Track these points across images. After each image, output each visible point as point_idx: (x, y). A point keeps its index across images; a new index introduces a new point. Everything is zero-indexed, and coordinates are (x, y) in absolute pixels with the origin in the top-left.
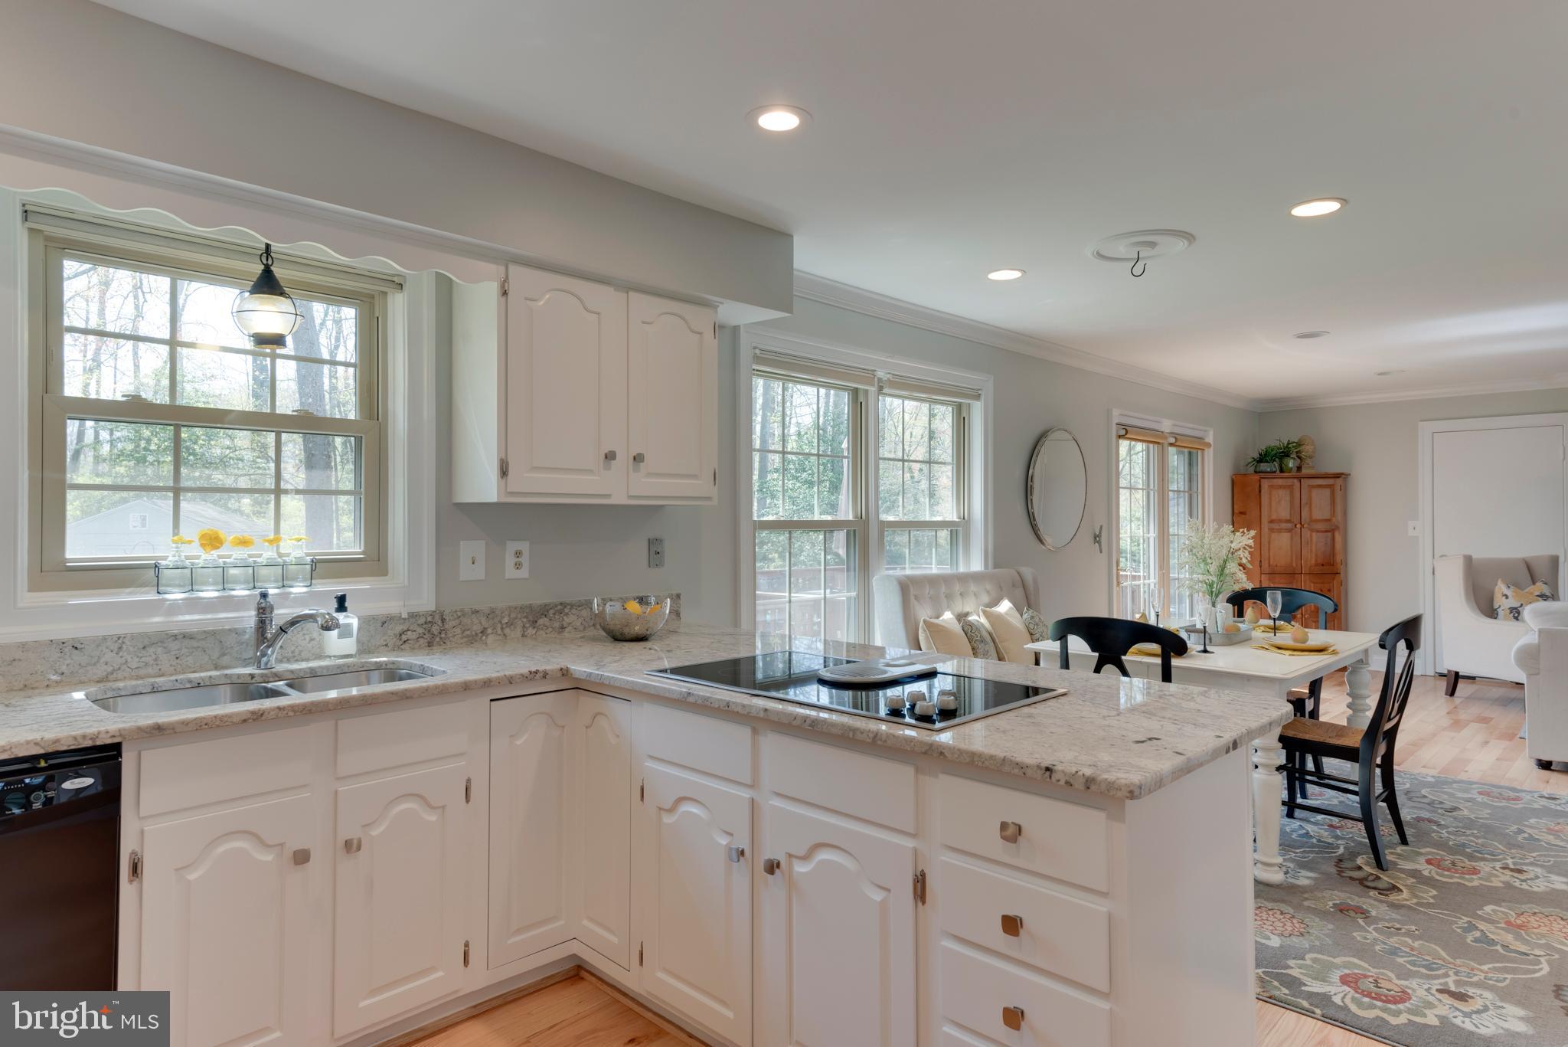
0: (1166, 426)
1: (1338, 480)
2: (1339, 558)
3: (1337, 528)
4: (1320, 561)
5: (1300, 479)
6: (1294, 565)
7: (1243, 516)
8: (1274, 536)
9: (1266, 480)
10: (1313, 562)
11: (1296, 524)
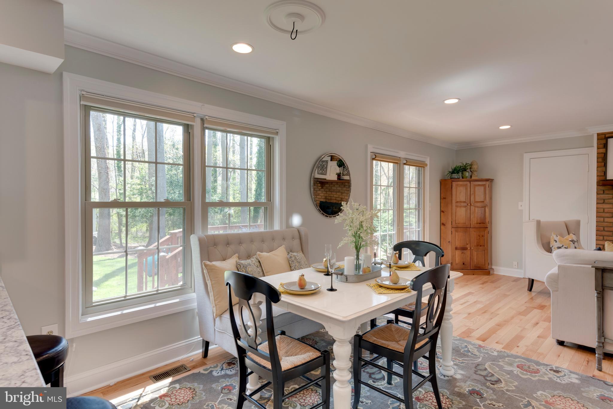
0: (402, 154)
1: (487, 182)
2: (487, 220)
3: (487, 205)
4: (479, 222)
5: (470, 181)
6: (467, 223)
7: (445, 200)
8: (458, 209)
9: (455, 182)
10: (476, 222)
11: (469, 204)
